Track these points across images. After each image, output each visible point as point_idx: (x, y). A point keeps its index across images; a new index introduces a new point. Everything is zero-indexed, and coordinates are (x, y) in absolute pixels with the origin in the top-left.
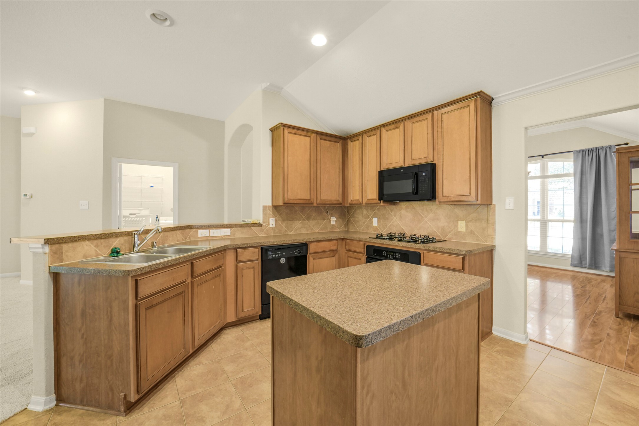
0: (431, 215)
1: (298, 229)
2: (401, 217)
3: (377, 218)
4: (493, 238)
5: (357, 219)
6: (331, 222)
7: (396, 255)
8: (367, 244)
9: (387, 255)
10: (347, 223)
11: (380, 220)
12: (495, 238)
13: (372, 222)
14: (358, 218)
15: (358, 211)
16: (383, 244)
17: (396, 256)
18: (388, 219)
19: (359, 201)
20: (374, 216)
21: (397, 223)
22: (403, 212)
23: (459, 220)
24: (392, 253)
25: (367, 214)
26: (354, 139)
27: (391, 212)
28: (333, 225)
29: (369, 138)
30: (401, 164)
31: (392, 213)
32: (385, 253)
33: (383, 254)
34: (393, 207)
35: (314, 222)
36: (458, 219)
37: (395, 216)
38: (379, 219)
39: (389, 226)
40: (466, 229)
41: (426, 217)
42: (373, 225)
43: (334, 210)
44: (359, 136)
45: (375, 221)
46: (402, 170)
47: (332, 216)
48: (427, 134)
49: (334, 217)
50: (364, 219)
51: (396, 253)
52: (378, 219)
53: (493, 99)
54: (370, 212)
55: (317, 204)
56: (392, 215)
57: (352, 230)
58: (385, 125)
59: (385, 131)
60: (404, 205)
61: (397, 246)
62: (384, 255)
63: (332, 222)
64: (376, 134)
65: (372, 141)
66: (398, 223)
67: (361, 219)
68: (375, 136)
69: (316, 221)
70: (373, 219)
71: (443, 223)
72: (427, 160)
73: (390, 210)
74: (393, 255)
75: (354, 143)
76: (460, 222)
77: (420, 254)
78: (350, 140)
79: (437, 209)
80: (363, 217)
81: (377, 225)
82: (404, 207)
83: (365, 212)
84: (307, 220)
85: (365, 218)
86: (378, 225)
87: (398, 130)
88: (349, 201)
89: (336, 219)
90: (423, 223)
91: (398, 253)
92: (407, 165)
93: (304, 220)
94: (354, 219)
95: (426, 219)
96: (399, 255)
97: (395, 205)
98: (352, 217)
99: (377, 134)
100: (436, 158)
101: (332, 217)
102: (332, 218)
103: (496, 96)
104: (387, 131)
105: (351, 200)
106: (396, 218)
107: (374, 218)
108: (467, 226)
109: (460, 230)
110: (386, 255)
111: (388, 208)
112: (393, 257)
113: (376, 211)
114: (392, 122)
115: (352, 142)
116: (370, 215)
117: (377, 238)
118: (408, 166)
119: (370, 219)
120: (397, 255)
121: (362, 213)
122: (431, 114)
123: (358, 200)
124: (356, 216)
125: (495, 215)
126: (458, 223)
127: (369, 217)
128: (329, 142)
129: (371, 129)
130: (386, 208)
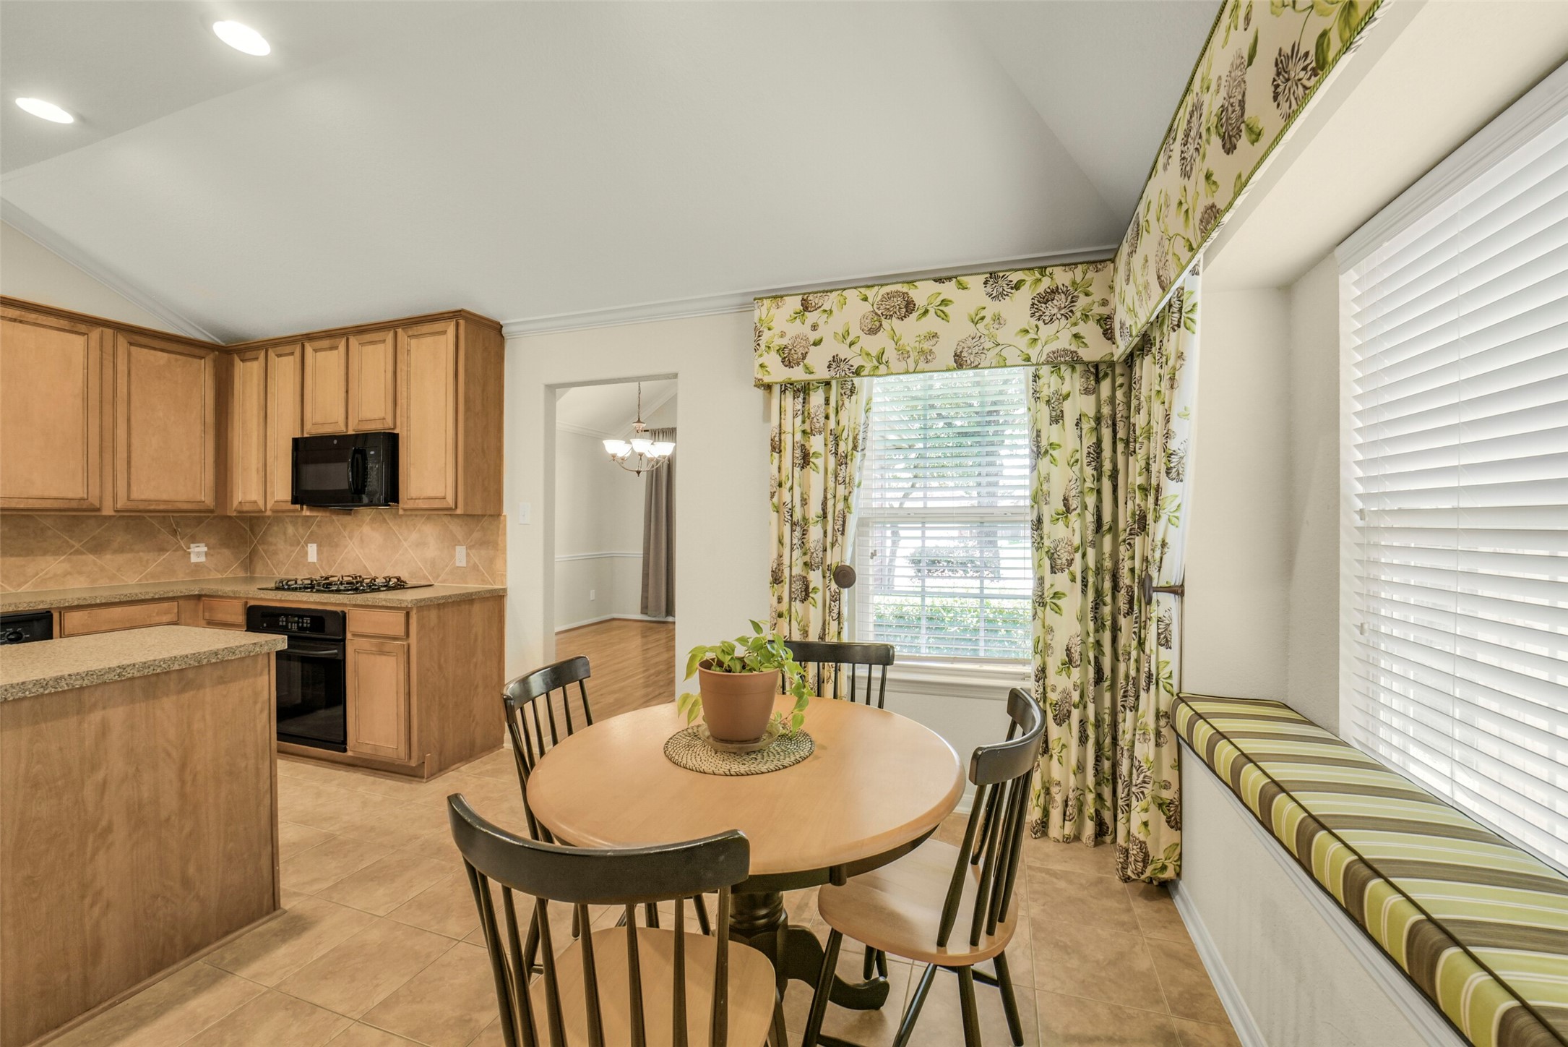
0: (414, 536)
1: (50, 578)
2: (362, 540)
3: (315, 545)
4: (504, 576)
5: (273, 548)
6: (190, 558)
7: (303, 623)
8: (252, 603)
9: (287, 622)
10: (250, 559)
11: (322, 548)
12: (505, 575)
13: (307, 553)
14: (275, 545)
15: (276, 528)
16: (280, 601)
17: (302, 625)
18: (337, 546)
19: (258, 505)
20: (311, 539)
21: (355, 555)
22: (366, 529)
23: (456, 545)
24: (296, 619)
25: (294, 535)
26: (248, 355)
27: (344, 530)
28: (197, 565)
29: (280, 358)
30: (340, 428)
31: (346, 534)
32: (284, 619)
33: (278, 621)
34: (347, 518)
35: (121, 558)
36: (455, 542)
37: (351, 538)
38: (321, 546)
39: (339, 561)
40: (468, 562)
41: (405, 540)
42: (307, 560)
43: (200, 526)
44: (259, 350)
45: (312, 550)
46: (335, 442)
47: (194, 539)
48: (385, 371)
49: (203, 544)
50: (289, 548)
51: (301, 617)
52: (317, 546)
53: (502, 327)
54: (301, 530)
55: (116, 511)
56: (345, 537)
57: (262, 574)
58: (311, 336)
59: (312, 350)
60: (368, 515)
61: (306, 602)
62: (281, 623)
63: (192, 555)
64: (292, 354)
65: (285, 368)
66: (357, 555)
67: (282, 547)
68: (291, 358)
69: (129, 556)
70: (307, 546)
71: (433, 551)
72: (383, 424)
73: (342, 525)
74: (298, 622)
75: (249, 364)
76: (458, 548)
77: (344, 614)
78: (239, 357)
79: (423, 523)
80: (285, 541)
81: (316, 561)
82: (368, 519)
83: (290, 530)
84: (90, 553)
85: (291, 545)
86: (318, 560)
87: (335, 352)
88: (235, 504)
89: (206, 549)
90: (400, 552)
91: (307, 617)
92: (351, 432)
93: (78, 552)
94: (266, 547)
95: (405, 544)
96: (309, 621)
97: (350, 514)
98: (260, 542)
99: (295, 354)
100: (398, 423)
101: (193, 543)
102: (192, 545)
103: (508, 322)
104: (316, 351)
105: (240, 503)
106: (353, 543)
107: (309, 545)
108: (468, 555)
109: (458, 564)
110: (284, 623)
111: (338, 521)
112: (298, 626)
113: (314, 527)
114: (324, 334)
115: (243, 361)
116: (302, 538)
117: (277, 589)
118: (354, 433)
119: (303, 546)
120: (305, 621)
121: (285, 534)
122: (391, 334)
123: (255, 502)
124: (270, 539)
125: (505, 534)
126: (455, 550)
127: (299, 543)
128: (165, 355)
129: (283, 340)
130: (333, 521)
